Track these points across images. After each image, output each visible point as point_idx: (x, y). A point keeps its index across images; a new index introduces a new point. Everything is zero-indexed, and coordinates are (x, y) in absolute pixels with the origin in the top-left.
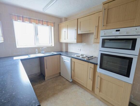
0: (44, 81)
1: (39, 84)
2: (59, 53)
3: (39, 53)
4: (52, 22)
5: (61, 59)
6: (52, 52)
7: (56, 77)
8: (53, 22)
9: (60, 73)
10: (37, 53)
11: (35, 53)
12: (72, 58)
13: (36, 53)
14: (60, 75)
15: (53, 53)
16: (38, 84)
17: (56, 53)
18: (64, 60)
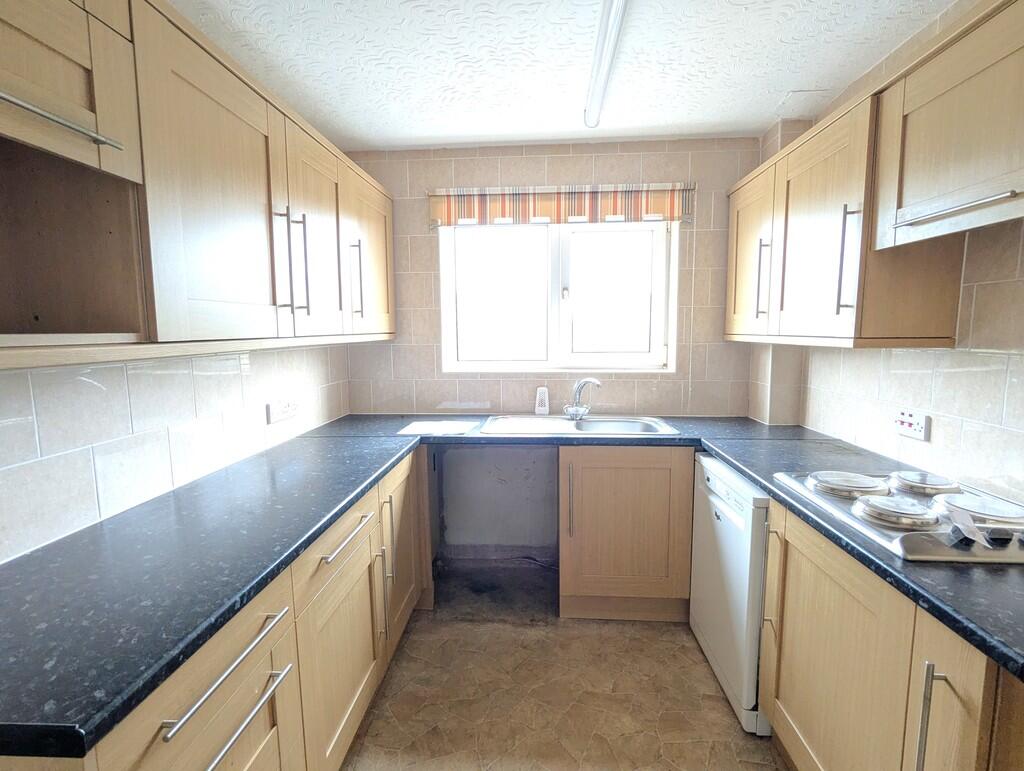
0: (551, 618)
1: (508, 627)
2: (692, 432)
3: (555, 411)
4: (669, 186)
5: (699, 486)
6: (647, 420)
7: (648, 624)
8: (678, 186)
9: (687, 602)
10: (542, 415)
11: (532, 413)
12: (774, 507)
13: (538, 410)
14: (686, 626)
15: (648, 428)
16: (505, 622)
17: (665, 430)
18: (713, 499)
